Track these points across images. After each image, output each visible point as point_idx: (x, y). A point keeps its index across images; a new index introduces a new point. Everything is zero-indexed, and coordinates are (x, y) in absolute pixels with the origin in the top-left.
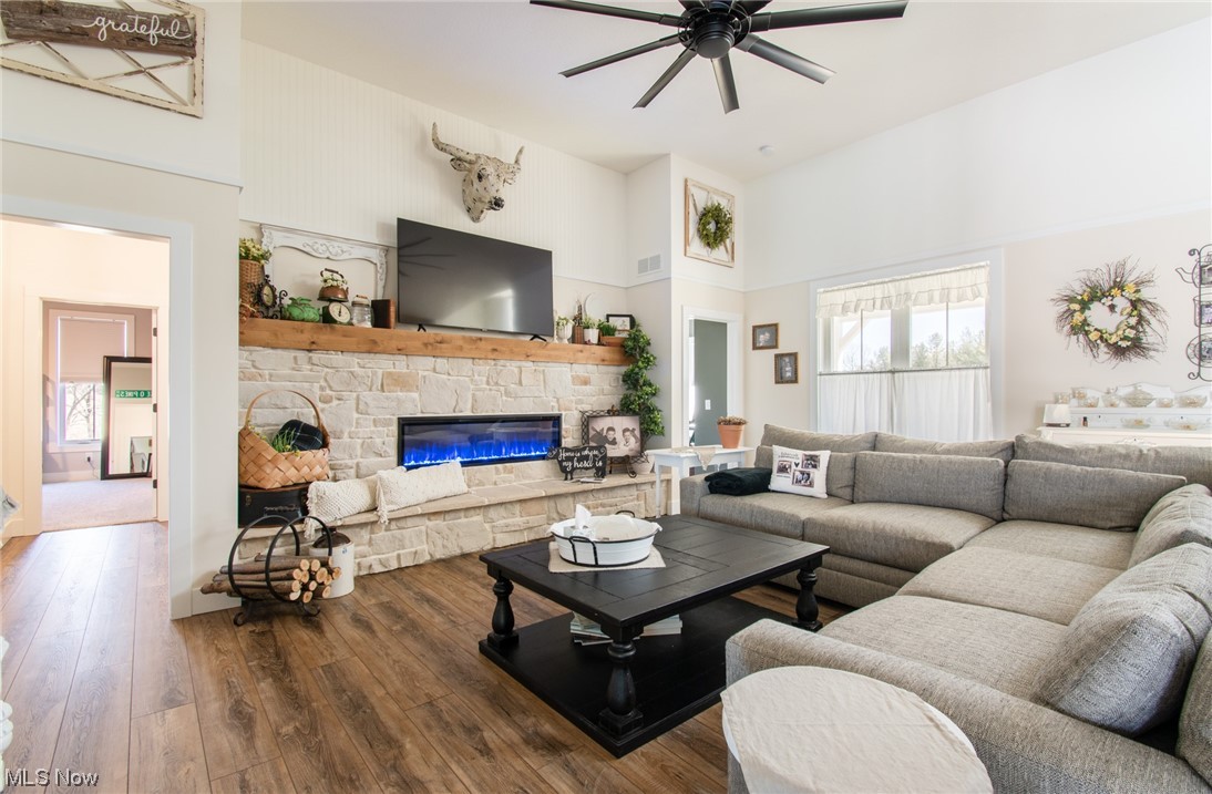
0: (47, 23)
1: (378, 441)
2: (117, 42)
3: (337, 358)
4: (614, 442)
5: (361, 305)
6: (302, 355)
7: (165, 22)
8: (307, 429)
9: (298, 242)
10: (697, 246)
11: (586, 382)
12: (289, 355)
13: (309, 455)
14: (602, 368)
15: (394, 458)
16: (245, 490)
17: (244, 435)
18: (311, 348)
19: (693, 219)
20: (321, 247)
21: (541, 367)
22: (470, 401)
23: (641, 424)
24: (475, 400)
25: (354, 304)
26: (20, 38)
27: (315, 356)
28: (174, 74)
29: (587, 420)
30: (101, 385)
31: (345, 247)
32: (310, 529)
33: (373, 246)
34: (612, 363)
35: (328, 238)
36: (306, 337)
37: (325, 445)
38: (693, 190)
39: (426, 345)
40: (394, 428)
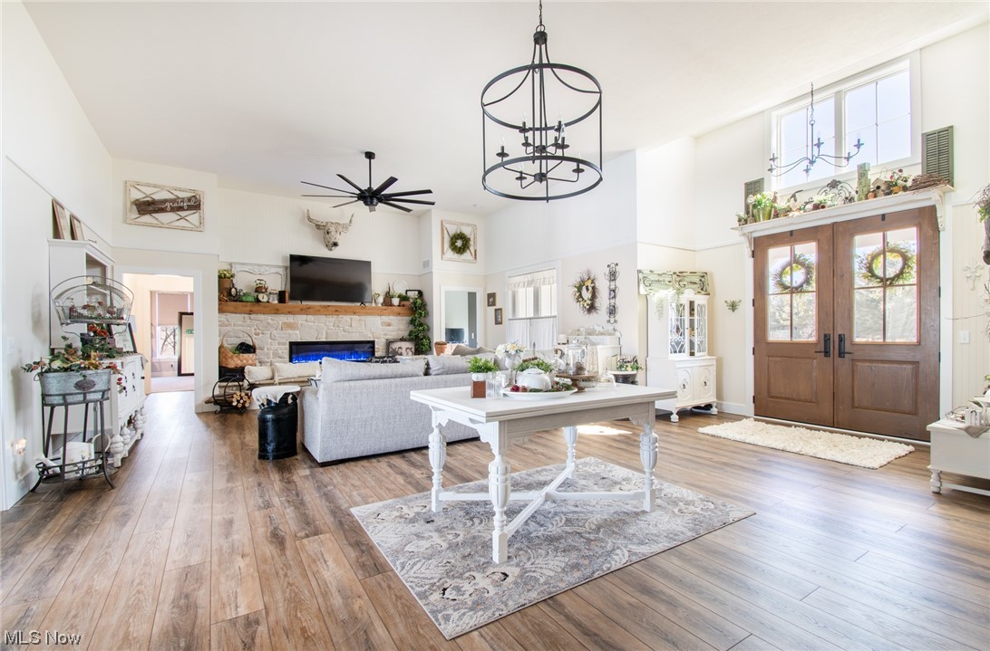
0: (151, 208)
1: (280, 352)
2: (173, 210)
3: (261, 317)
4: (401, 354)
5: (274, 294)
6: (246, 316)
7: (189, 200)
8: (248, 346)
9: (246, 268)
10: (450, 254)
11: (389, 325)
12: (240, 316)
13: (246, 355)
14: (399, 318)
15: (288, 359)
16: (221, 368)
17: (221, 347)
18: (250, 313)
19: (447, 240)
20: (256, 270)
21: (363, 318)
22: (325, 334)
23: (416, 345)
24: (327, 334)
25: (270, 293)
26: (143, 214)
27: (252, 316)
28: (193, 217)
29: (389, 343)
30: (177, 326)
31: (267, 268)
32: (245, 384)
33: (280, 267)
34: (404, 315)
35: (260, 265)
36: (248, 309)
37: (254, 352)
38: (446, 225)
39: (302, 310)
40: (288, 346)
